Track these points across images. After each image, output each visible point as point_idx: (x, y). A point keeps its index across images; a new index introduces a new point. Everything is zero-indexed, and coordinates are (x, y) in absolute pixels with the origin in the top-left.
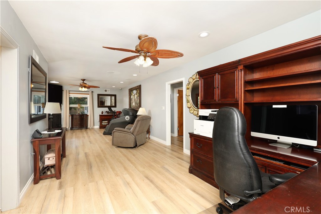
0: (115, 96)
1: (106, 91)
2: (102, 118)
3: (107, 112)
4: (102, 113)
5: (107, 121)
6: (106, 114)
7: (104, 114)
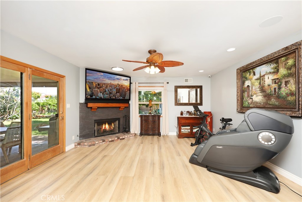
0: (201, 87)
1: (186, 80)
2: (182, 122)
3: (188, 112)
4: (182, 114)
5: (189, 127)
6: (188, 116)
7: (184, 116)
